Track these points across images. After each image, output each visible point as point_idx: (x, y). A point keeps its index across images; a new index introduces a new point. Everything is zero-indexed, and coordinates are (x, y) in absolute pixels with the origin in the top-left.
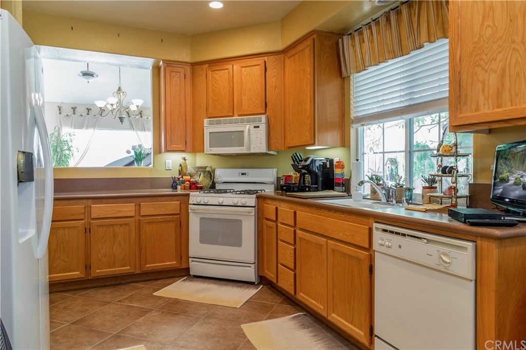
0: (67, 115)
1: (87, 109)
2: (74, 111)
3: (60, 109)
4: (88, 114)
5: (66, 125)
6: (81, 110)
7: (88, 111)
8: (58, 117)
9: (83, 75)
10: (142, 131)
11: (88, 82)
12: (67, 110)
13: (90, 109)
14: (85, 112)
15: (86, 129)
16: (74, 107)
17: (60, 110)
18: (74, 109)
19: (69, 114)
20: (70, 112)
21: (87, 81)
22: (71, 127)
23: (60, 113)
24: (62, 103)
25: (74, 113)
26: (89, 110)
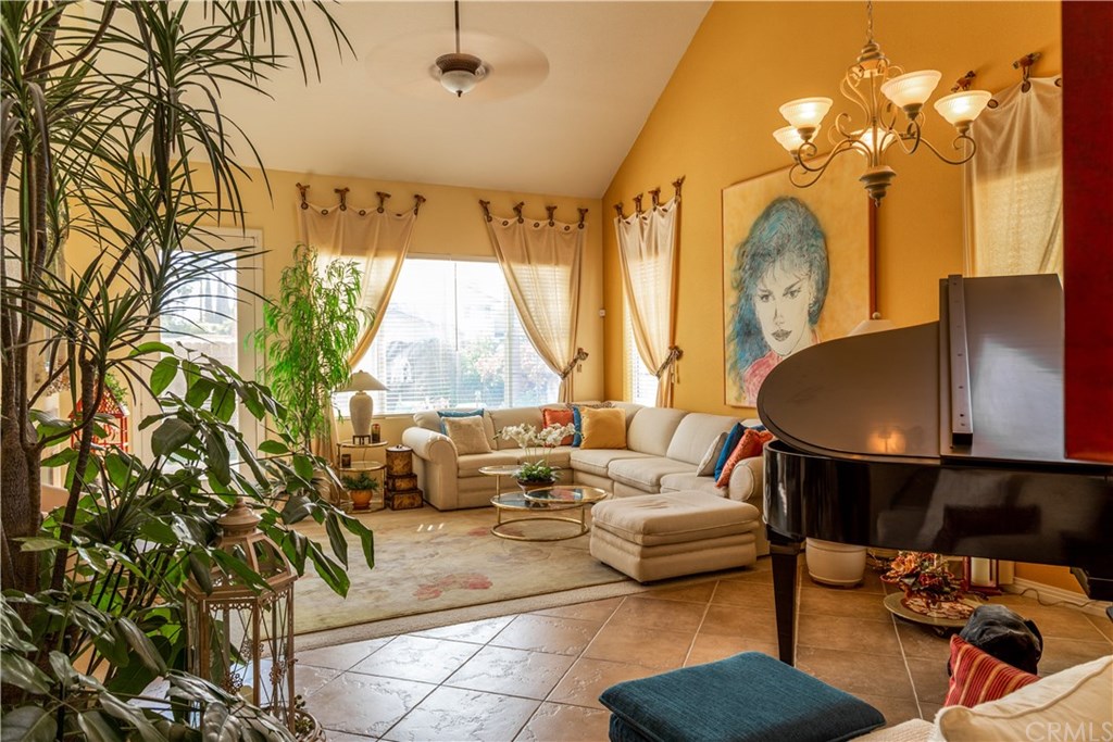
0: (325, 213)
1: (379, 194)
2: (343, 200)
3: (303, 190)
4: (380, 210)
5: (323, 243)
6: (361, 198)
7: (382, 202)
8: (299, 216)
9: (444, 71)
10: (523, 262)
11: (460, 93)
12: (323, 197)
13: (388, 196)
14: (370, 204)
15: (376, 255)
16: (342, 188)
17: (303, 195)
18: (342, 193)
19: (330, 210)
20: (332, 203)
21: (454, 90)
22: (335, 247)
23: (305, 206)
24: (310, 175)
25: (343, 207)
26: (382, 196)
